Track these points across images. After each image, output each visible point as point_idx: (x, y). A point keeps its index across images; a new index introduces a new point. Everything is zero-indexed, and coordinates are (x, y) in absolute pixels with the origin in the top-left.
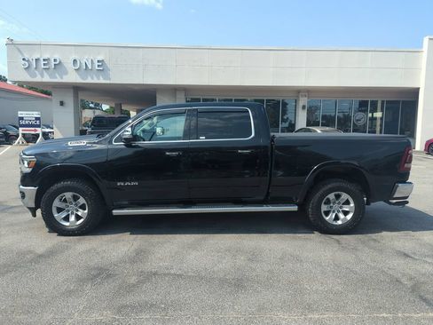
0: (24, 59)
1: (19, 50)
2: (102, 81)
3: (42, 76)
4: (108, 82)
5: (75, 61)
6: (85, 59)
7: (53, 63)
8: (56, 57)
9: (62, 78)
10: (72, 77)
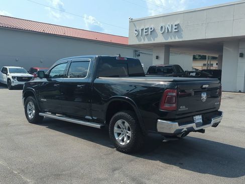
0: (136, 30)
1: (135, 25)
2: (177, 39)
3: (144, 40)
4: (181, 40)
5: (162, 27)
6: (167, 25)
7: (150, 30)
8: (152, 26)
9: (154, 40)
10: (160, 39)
